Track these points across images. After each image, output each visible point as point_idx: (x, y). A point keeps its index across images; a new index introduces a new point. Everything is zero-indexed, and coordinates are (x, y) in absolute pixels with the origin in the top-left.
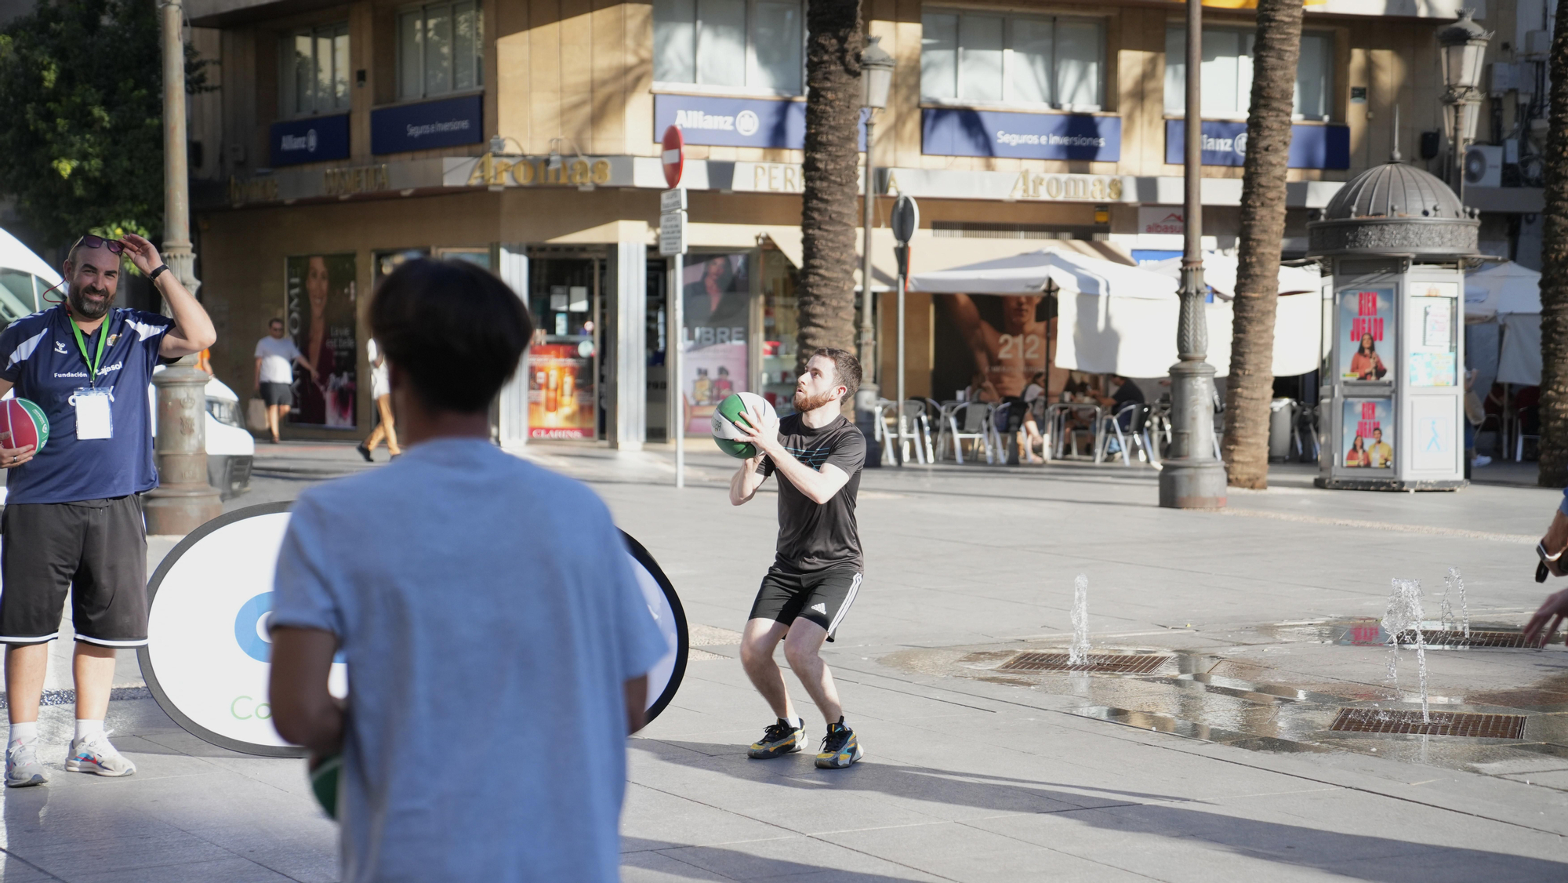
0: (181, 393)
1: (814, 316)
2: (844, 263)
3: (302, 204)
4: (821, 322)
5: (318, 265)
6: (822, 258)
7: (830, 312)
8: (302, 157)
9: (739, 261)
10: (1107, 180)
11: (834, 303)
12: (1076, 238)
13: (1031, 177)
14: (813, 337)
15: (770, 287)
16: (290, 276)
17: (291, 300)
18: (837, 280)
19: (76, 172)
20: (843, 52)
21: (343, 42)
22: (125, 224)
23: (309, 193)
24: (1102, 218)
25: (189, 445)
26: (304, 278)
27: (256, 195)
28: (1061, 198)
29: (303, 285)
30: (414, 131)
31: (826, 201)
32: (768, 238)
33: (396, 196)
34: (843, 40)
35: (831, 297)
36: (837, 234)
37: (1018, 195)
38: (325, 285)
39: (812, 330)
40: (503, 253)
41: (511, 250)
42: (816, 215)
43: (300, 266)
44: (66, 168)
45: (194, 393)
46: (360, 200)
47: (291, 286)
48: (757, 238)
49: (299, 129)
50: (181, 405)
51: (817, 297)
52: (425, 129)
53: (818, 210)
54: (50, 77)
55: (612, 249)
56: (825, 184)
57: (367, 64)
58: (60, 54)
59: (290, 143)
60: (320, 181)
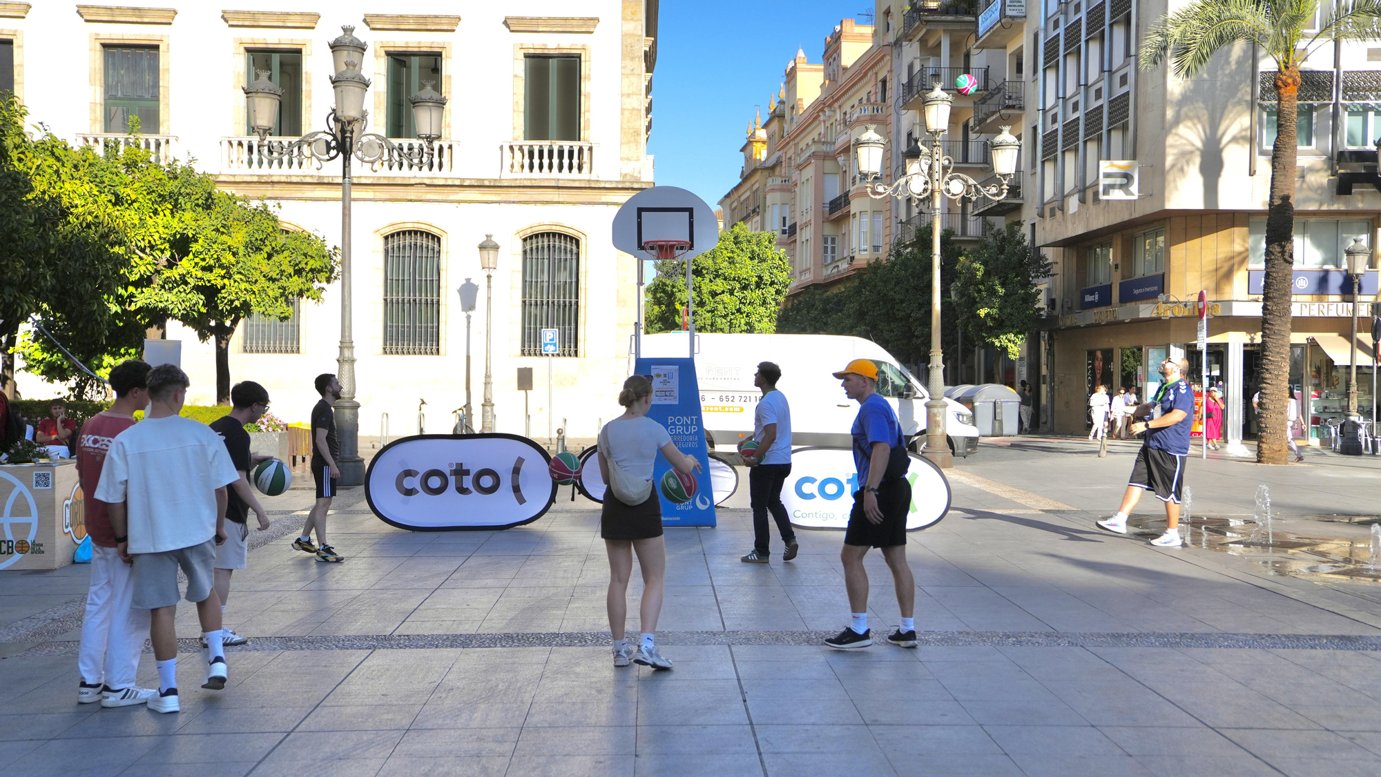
0: (935, 410)
1: (1266, 379)
2: (1282, 353)
4: (1269, 382)
5: (1099, 354)
6: (1270, 351)
7: (1274, 377)
8: (1092, 305)
9: (1298, 351)
11: (1276, 373)
14: (1265, 389)
16: (1088, 360)
17: (1088, 371)
18: (1278, 362)
19: (987, 315)
20: (1283, 253)
21: (1111, 250)
22: (1009, 336)
23: (1088, 322)
25: (939, 431)
26: (1093, 361)
27: (1068, 323)
29: (1093, 364)
30: (1136, 292)
31: (1273, 325)
32: (1313, 339)
33: (1122, 322)
34: (1283, 247)
35: (1274, 370)
36: (1277, 340)
38: (1101, 363)
39: (1265, 385)
40: (1172, 347)
41: (1175, 346)
42: (1267, 331)
43: (1092, 354)
44: (982, 312)
45: (941, 410)
46: (1109, 324)
47: (1089, 364)
49: (1091, 292)
50: (935, 415)
51: (1267, 370)
52: (1140, 291)
53: (1268, 329)
54: (980, 274)
55: (1226, 345)
56: (1271, 317)
57: (1119, 262)
58: (985, 263)
59: (1089, 298)
60: (1092, 316)
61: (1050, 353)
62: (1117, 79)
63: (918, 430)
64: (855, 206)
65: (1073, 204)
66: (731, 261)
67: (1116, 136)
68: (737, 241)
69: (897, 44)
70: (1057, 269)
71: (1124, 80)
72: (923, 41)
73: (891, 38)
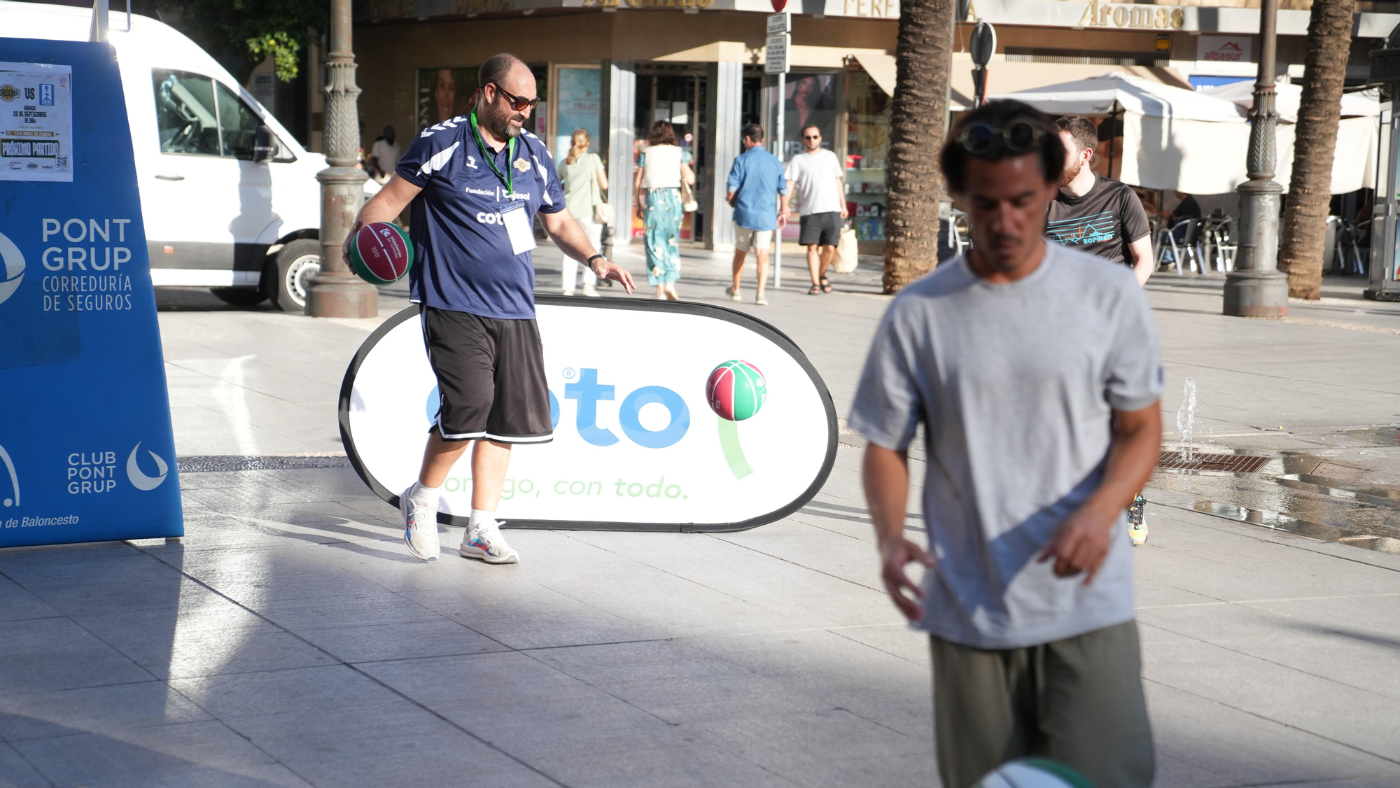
0: (343, 190)
1: (906, 132)
2: (936, 83)
3: (433, 20)
4: (912, 138)
5: (446, 76)
6: (916, 79)
7: (921, 129)
9: (827, 81)
10: (1170, 9)
11: (925, 121)
12: (1138, 63)
13: (1100, 6)
14: (904, 152)
15: (854, 105)
16: (421, 86)
17: (421, 108)
18: (928, 99)
24: (1163, 45)
26: (433, 88)
27: (393, 12)
28: (1126, 26)
29: (432, 95)
31: (921, 26)
32: (854, 60)
33: (518, 15)
35: (922, 115)
36: (929, 56)
37: (1087, 23)
38: (452, 95)
39: (904, 145)
42: (911, 39)
43: (430, 77)
45: (355, 190)
46: (485, 18)
47: (422, 95)
48: (844, 60)
50: (343, 200)
51: (909, 115)
53: (913, 34)
55: (713, 67)
56: (920, 10)
63: (282, 233)
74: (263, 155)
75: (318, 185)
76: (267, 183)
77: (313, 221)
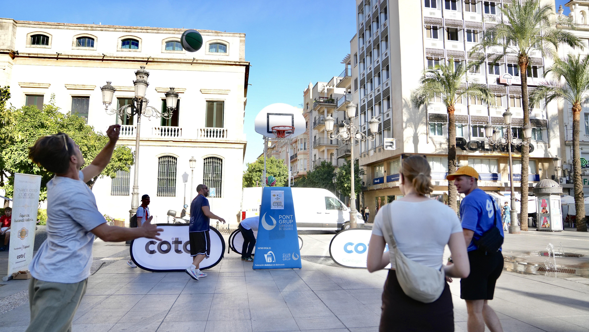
0: (353, 214)
1: (450, 203)
2: (455, 195)
3: (377, 190)
4: (452, 204)
5: (380, 198)
6: (451, 194)
7: (453, 202)
8: (377, 183)
9: (441, 196)
10: (499, 183)
12: (495, 192)
13: (487, 183)
15: (446, 200)
18: (454, 197)
19: (347, 186)
20: (454, 163)
21: (383, 167)
23: (378, 188)
24: (499, 189)
25: (354, 222)
26: (378, 200)
27: (371, 188)
28: (492, 186)
29: (378, 201)
30: (392, 179)
32: (445, 193)
33: (390, 188)
34: (453, 161)
36: (453, 190)
37: (485, 186)
38: (381, 201)
42: (450, 188)
43: (377, 198)
44: (346, 185)
45: (355, 214)
46: (385, 189)
47: (376, 201)
48: (443, 193)
49: (377, 179)
50: (353, 216)
51: (451, 200)
52: (394, 178)
54: (344, 174)
57: (386, 170)
58: (346, 170)
59: (376, 181)
60: (379, 186)
61: (363, 198)
62: (385, 115)
63: (345, 221)
64: (299, 157)
65: (372, 153)
66: (271, 167)
67: (386, 132)
68: (272, 162)
69: (311, 112)
70: (366, 173)
71: (388, 115)
72: (319, 111)
73: (309, 110)
74: (341, 209)
75: (349, 214)
76: (342, 214)
77: (349, 220)
